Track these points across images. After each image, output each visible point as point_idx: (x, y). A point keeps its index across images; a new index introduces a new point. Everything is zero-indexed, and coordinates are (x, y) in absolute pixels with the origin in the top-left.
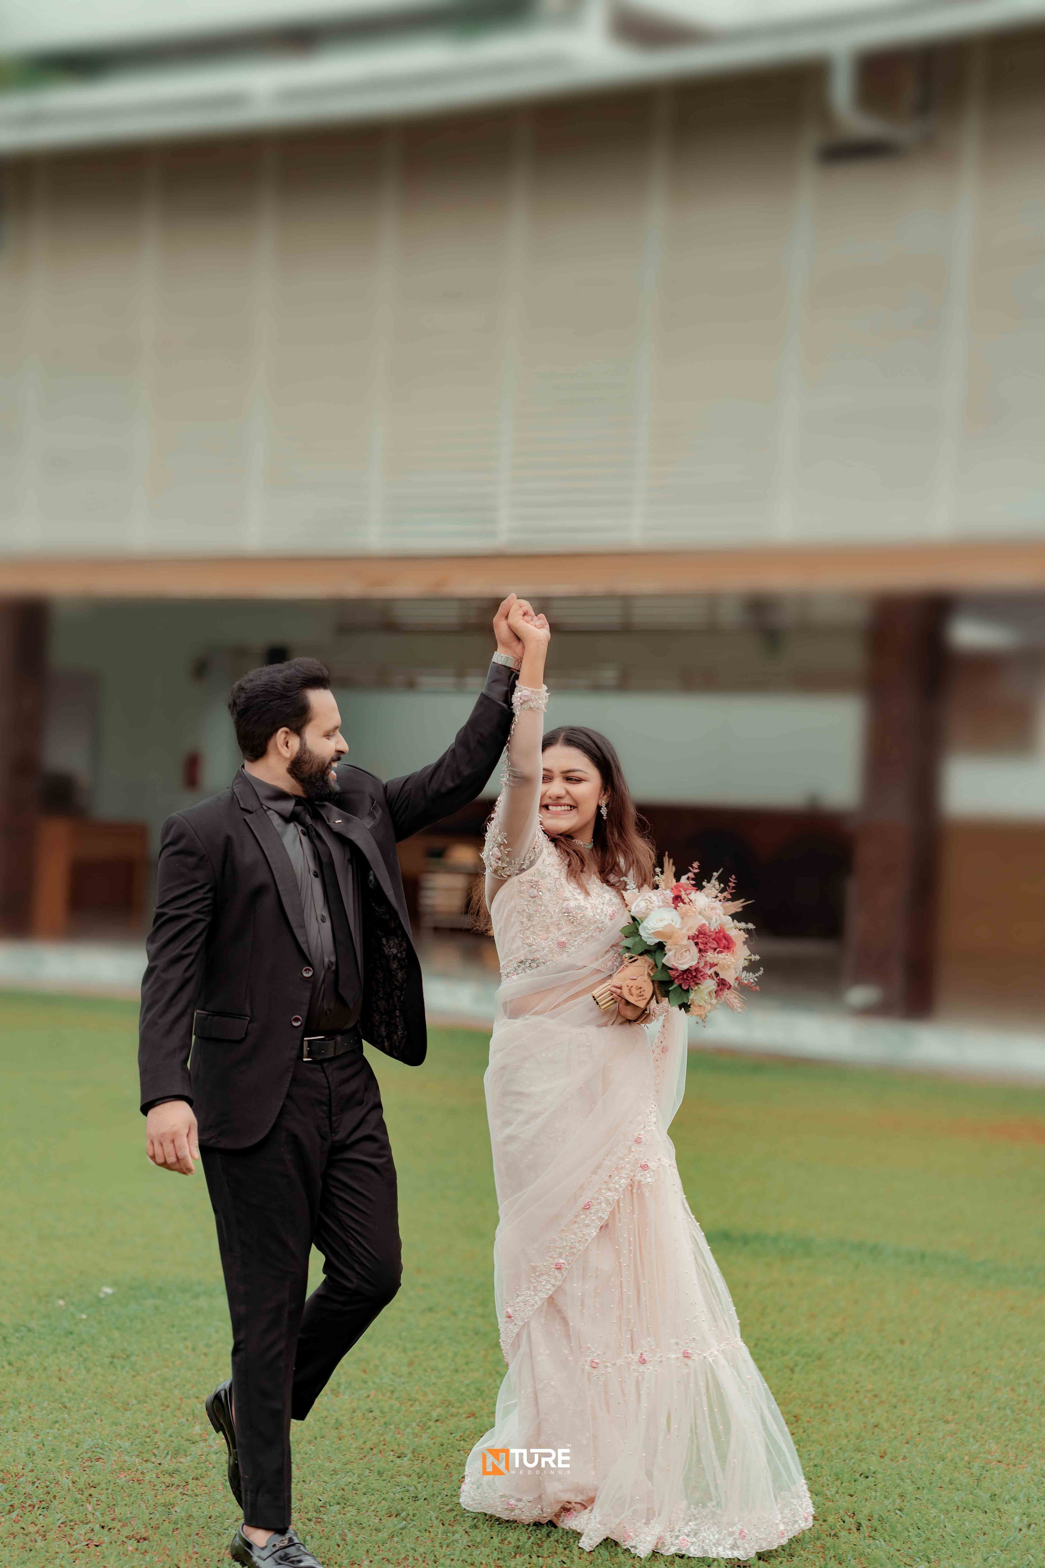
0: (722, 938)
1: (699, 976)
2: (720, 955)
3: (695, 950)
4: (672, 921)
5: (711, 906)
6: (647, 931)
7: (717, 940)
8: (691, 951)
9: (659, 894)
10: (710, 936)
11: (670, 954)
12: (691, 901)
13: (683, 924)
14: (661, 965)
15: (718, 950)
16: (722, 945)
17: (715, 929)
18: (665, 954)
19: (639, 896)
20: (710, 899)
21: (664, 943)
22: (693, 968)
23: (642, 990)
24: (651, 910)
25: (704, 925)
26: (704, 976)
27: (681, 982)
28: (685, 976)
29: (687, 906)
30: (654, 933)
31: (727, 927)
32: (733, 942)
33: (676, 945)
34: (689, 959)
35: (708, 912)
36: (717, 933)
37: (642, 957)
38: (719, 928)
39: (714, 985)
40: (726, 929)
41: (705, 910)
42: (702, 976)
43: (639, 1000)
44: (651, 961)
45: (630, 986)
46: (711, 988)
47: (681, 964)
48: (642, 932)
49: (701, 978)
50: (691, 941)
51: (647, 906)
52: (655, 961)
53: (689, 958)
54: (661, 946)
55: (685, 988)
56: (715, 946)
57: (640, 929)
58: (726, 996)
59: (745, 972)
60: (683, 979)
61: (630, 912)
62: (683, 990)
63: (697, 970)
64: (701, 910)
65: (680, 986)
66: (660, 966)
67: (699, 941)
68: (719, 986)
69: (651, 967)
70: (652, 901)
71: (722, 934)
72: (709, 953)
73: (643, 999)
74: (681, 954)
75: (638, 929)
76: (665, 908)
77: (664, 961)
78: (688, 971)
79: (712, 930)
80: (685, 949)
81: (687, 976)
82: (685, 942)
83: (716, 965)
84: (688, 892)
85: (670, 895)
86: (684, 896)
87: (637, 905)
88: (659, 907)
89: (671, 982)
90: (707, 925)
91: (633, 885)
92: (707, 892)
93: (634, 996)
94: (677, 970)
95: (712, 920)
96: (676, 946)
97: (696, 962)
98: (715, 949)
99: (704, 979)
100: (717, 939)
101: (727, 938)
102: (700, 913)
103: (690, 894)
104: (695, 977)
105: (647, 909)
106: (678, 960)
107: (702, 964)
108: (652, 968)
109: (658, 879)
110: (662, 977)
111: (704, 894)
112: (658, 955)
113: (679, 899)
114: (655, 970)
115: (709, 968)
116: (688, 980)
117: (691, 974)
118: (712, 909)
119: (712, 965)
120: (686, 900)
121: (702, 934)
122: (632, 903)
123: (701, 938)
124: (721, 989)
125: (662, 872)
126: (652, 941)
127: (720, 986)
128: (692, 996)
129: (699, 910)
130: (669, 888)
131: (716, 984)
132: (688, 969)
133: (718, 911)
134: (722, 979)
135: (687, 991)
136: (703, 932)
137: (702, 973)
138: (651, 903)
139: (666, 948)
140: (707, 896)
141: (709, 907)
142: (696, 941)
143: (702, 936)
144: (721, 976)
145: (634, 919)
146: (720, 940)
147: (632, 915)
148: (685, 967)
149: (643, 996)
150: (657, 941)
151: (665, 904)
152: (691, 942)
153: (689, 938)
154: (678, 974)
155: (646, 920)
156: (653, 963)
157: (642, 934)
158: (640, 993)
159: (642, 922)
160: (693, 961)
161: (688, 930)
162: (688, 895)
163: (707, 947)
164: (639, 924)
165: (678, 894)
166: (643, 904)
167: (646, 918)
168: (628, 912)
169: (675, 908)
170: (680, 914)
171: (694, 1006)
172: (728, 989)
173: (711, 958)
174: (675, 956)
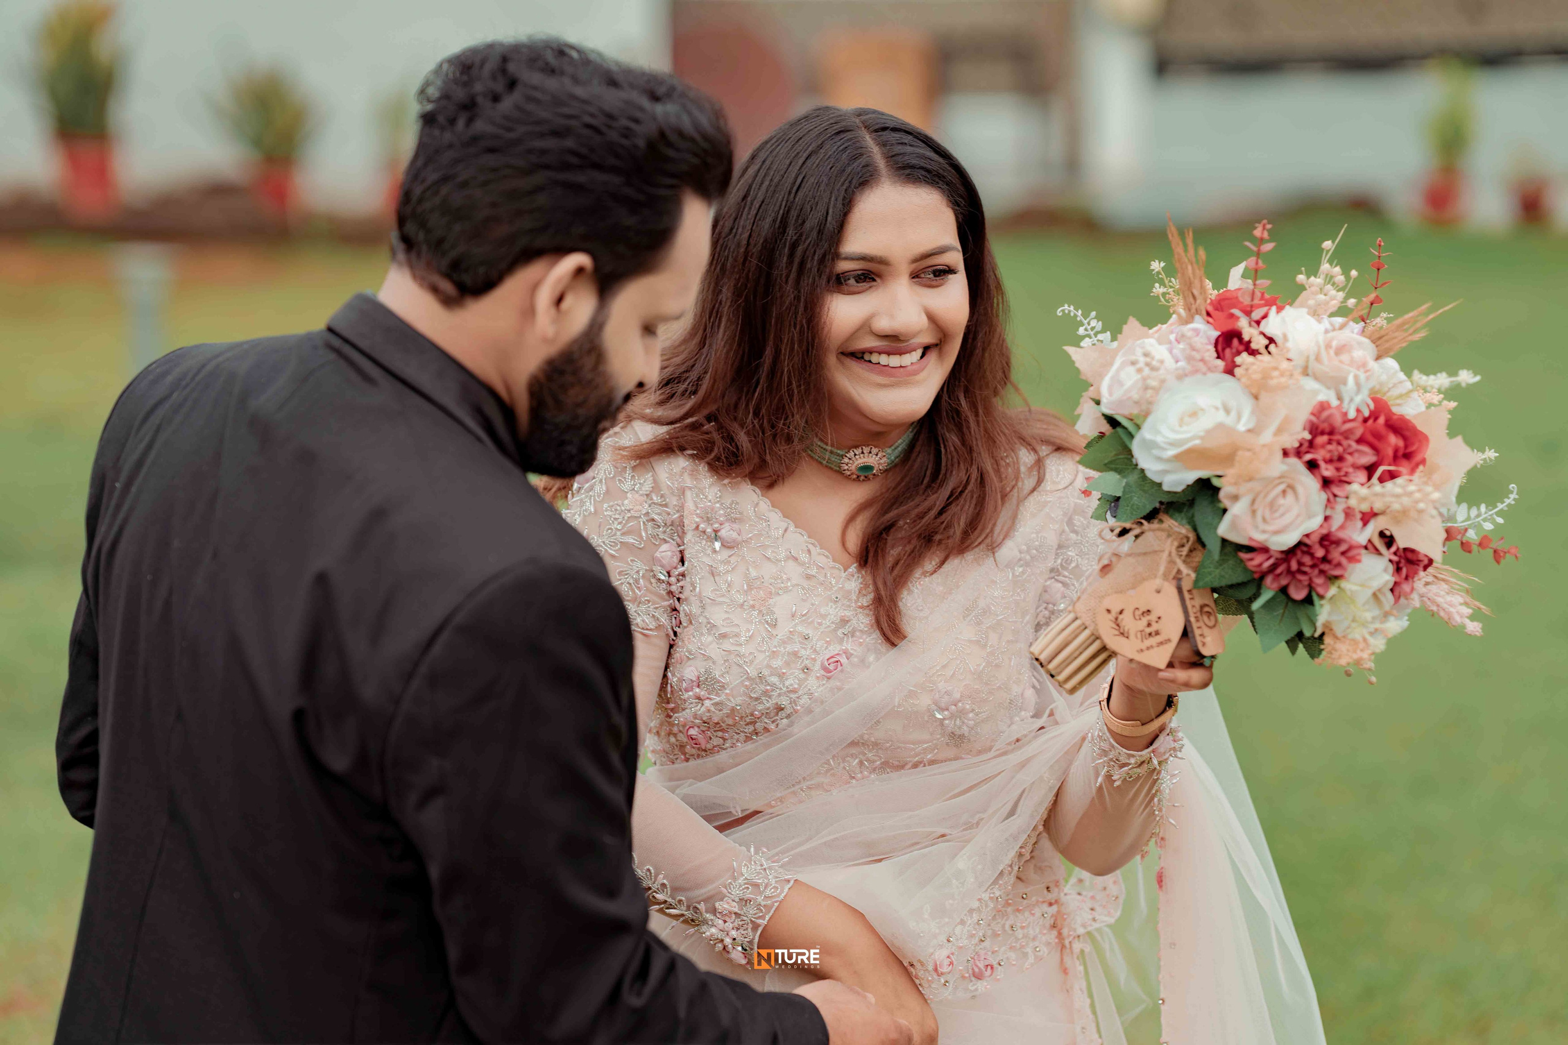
0: (1383, 430)
1: (1335, 554)
2: (1389, 485)
3: (1309, 484)
4: (1227, 411)
5: (1334, 344)
6: (1155, 452)
7: (1368, 440)
8: (1300, 490)
9: (1172, 337)
10: (1347, 435)
11: (1237, 510)
12: (1271, 340)
13: (1262, 415)
14: (1218, 544)
15: (1381, 469)
16: (1390, 452)
17: (1358, 411)
18: (1225, 511)
19: (1117, 351)
20: (1326, 323)
21: (1216, 482)
22: (1315, 538)
23: (1153, 617)
24: (1156, 390)
25: (1323, 406)
26: (1350, 553)
27: (1284, 582)
28: (1294, 566)
29: (1264, 358)
30: (1177, 458)
31: (1395, 392)
32: (1416, 433)
33: (1251, 479)
34: (1298, 516)
35: (1328, 364)
36: (1365, 420)
37: (1155, 525)
38: (1372, 406)
39: (1385, 570)
40: (1390, 403)
41: (1318, 358)
42: (1343, 553)
43: (1148, 648)
44: (1184, 531)
45: (1115, 610)
46: (1376, 584)
47: (1277, 532)
48: (1144, 460)
49: (1344, 561)
50: (1293, 460)
51: (1144, 379)
52: (1195, 529)
53: (1295, 511)
54: (1206, 489)
55: (1298, 594)
56: (1369, 458)
57: (1136, 447)
58: (1423, 590)
59: (1464, 506)
60: (1289, 572)
61: (1098, 403)
62: (1294, 601)
63: (1327, 540)
64: (1307, 361)
65: (1284, 590)
66: (1214, 547)
67: (1319, 455)
68: (1398, 570)
69: (1185, 551)
70: (1154, 363)
71: (1381, 420)
72: (1355, 487)
73: (1161, 643)
74: (1272, 505)
75: (1129, 453)
76: (1199, 376)
77: (1224, 529)
78: (1301, 546)
79: (1352, 414)
80: (1282, 487)
81: (1300, 564)
82: (1278, 466)
83: (1383, 513)
84: (1257, 314)
85: (1205, 332)
86: (1249, 332)
87: (1117, 382)
88: (1181, 377)
89: (1257, 581)
90: (1335, 403)
91: (1094, 323)
92: (1311, 302)
93: (1132, 636)
94: (1265, 550)
95: (1345, 383)
96: (1250, 485)
97: (1319, 519)
98: (1370, 470)
99: (1353, 560)
100: (1370, 438)
101: (1400, 427)
102: (1305, 372)
103: (1265, 316)
104: (1325, 559)
105: (1146, 388)
106: (1264, 520)
107: (1338, 519)
108: (1191, 551)
109: (1162, 290)
110: (1229, 575)
111: (1304, 311)
112: (1203, 511)
113: (1235, 342)
114: (1198, 557)
115: (1360, 524)
116: (1305, 573)
117: (1312, 555)
118: (1339, 351)
119: (1367, 517)
120: (1259, 343)
121: (1322, 433)
122: (1101, 376)
123: (1323, 446)
124: (1407, 578)
125: (1170, 271)
126: (1177, 480)
127: (1404, 571)
128: (1324, 613)
129: (1299, 361)
130: (1198, 312)
131: (1391, 568)
132: (1300, 544)
133: (1358, 354)
134: (1405, 550)
135: (1308, 601)
136: (1325, 426)
137: (1343, 548)
138: (1153, 369)
139: (1222, 495)
140: (1315, 313)
141: (1328, 346)
142: (1308, 457)
143: (1325, 438)
144: (1402, 542)
145: (1113, 422)
146: (1378, 436)
147: (1108, 412)
148: (1289, 540)
149: (1157, 633)
150: (1191, 476)
151: (1193, 369)
152: (1297, 465)
153: (1285, 453)
154: (1271, 561)
155: (1150, 420)
156: (1192, 536)
157: (1142, 464)
158: (1149, 625)
159: (1138, 427)
160: (1310, 516)
161: (1279, 431)
162: (1258, 323)
163: (1346, 467)
164: (1131, 436)
165: (1227, 327)
166: (1130, 378)
167: (1147, 414)
168: (1092, 404)
169: (1230, 371)
170: (1247, 387)
171: (1336, 637)
172: (1425, 568)
173: (1364, 499)
174: (1254, 512)
